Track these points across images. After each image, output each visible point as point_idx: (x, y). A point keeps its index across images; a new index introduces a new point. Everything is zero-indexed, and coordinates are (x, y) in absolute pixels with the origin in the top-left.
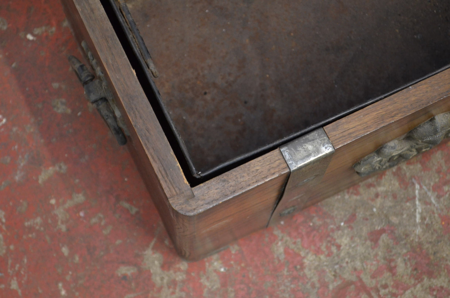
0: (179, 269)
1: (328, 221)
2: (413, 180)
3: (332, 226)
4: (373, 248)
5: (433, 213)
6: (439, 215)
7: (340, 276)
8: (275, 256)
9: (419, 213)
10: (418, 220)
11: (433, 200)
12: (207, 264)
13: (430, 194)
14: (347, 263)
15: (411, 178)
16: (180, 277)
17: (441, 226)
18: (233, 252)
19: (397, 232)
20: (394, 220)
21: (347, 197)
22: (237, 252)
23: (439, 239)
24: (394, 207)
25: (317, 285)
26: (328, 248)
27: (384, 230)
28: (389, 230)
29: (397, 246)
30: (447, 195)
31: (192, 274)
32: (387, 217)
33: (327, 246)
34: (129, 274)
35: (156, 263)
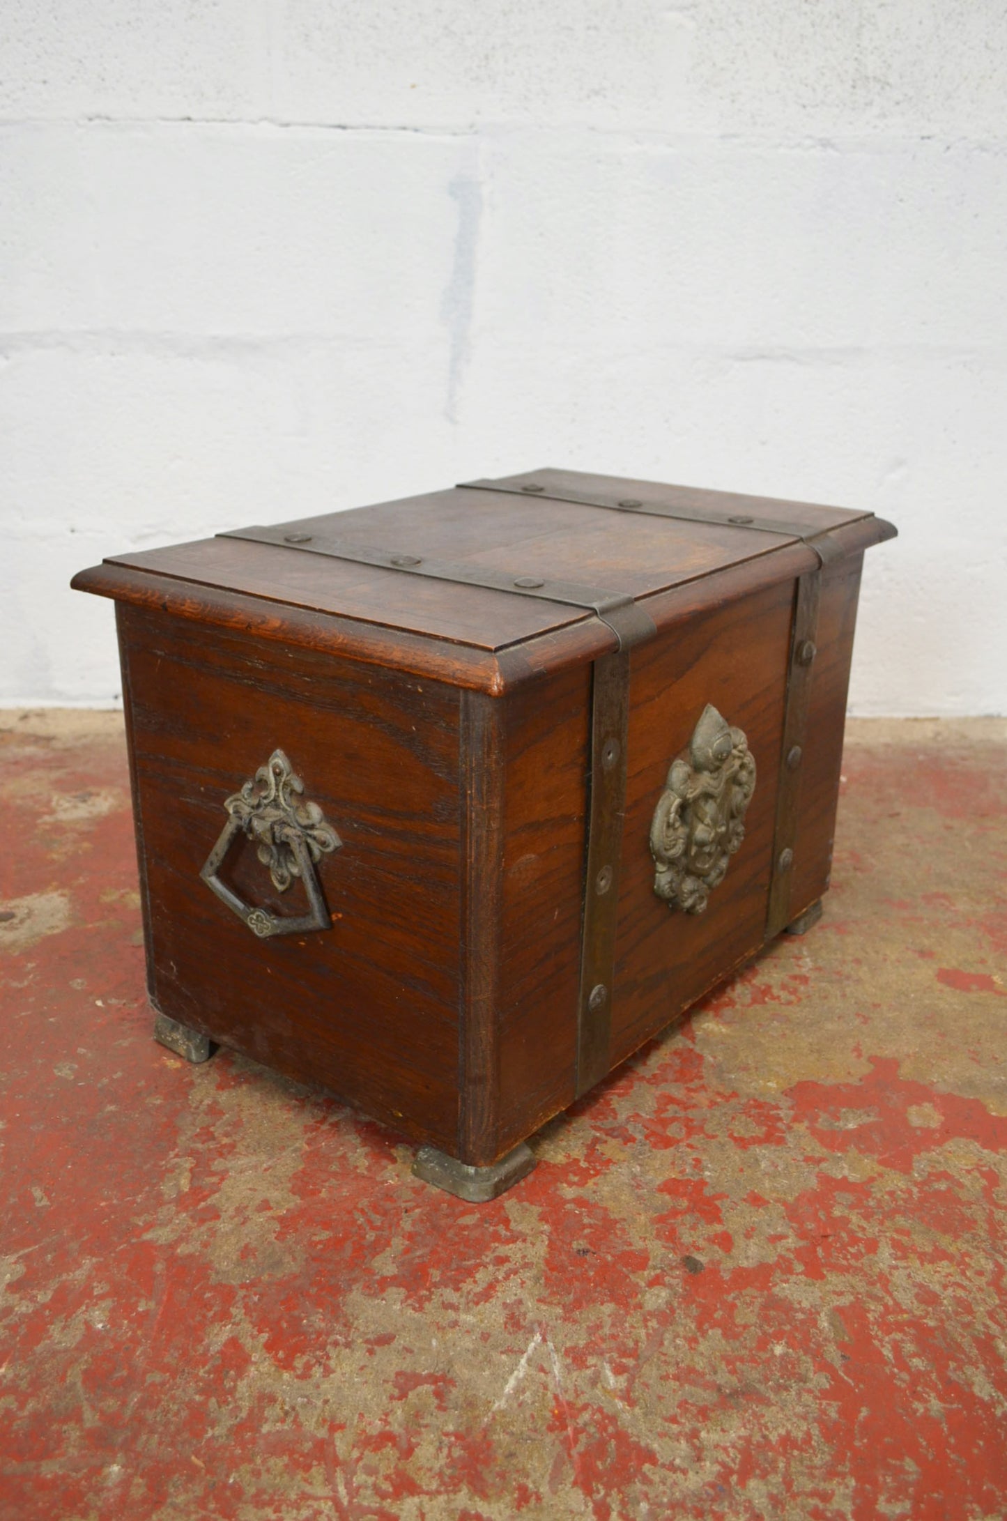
0: (32, 1299)
1: (338, 1327)
2: (536, 1326)
3: (338, 1337)
4: (392, 1398)
5: (546, 1388)
6: (556, 1397)
7: (297, 1416)
8: (206, 1341)
9: (517, 1379)
10: (509, 1388)
11: (557, 1369)
12: (84, 1308)
13: (555, 1357)
14: (326, 1402)
15: (532, 1323)
16: (24, 1309)
17: (548, 1415)
18: (140, 1309)
19: (455, 1393)
20: (462, 1372)
21: (397, 1307)
22: (147, 1312)
23: (533, 1435)
24: (475, 1353)
25: (244, 1414)
26: (308, 1367)
27: (433, 1379)
28: (442, 1382)
29: (440, 1414)
30: (589, 1372)
31: (47, 1313)
32: (450, 1362)
33: (308, 1362)
35: (8, 1277)
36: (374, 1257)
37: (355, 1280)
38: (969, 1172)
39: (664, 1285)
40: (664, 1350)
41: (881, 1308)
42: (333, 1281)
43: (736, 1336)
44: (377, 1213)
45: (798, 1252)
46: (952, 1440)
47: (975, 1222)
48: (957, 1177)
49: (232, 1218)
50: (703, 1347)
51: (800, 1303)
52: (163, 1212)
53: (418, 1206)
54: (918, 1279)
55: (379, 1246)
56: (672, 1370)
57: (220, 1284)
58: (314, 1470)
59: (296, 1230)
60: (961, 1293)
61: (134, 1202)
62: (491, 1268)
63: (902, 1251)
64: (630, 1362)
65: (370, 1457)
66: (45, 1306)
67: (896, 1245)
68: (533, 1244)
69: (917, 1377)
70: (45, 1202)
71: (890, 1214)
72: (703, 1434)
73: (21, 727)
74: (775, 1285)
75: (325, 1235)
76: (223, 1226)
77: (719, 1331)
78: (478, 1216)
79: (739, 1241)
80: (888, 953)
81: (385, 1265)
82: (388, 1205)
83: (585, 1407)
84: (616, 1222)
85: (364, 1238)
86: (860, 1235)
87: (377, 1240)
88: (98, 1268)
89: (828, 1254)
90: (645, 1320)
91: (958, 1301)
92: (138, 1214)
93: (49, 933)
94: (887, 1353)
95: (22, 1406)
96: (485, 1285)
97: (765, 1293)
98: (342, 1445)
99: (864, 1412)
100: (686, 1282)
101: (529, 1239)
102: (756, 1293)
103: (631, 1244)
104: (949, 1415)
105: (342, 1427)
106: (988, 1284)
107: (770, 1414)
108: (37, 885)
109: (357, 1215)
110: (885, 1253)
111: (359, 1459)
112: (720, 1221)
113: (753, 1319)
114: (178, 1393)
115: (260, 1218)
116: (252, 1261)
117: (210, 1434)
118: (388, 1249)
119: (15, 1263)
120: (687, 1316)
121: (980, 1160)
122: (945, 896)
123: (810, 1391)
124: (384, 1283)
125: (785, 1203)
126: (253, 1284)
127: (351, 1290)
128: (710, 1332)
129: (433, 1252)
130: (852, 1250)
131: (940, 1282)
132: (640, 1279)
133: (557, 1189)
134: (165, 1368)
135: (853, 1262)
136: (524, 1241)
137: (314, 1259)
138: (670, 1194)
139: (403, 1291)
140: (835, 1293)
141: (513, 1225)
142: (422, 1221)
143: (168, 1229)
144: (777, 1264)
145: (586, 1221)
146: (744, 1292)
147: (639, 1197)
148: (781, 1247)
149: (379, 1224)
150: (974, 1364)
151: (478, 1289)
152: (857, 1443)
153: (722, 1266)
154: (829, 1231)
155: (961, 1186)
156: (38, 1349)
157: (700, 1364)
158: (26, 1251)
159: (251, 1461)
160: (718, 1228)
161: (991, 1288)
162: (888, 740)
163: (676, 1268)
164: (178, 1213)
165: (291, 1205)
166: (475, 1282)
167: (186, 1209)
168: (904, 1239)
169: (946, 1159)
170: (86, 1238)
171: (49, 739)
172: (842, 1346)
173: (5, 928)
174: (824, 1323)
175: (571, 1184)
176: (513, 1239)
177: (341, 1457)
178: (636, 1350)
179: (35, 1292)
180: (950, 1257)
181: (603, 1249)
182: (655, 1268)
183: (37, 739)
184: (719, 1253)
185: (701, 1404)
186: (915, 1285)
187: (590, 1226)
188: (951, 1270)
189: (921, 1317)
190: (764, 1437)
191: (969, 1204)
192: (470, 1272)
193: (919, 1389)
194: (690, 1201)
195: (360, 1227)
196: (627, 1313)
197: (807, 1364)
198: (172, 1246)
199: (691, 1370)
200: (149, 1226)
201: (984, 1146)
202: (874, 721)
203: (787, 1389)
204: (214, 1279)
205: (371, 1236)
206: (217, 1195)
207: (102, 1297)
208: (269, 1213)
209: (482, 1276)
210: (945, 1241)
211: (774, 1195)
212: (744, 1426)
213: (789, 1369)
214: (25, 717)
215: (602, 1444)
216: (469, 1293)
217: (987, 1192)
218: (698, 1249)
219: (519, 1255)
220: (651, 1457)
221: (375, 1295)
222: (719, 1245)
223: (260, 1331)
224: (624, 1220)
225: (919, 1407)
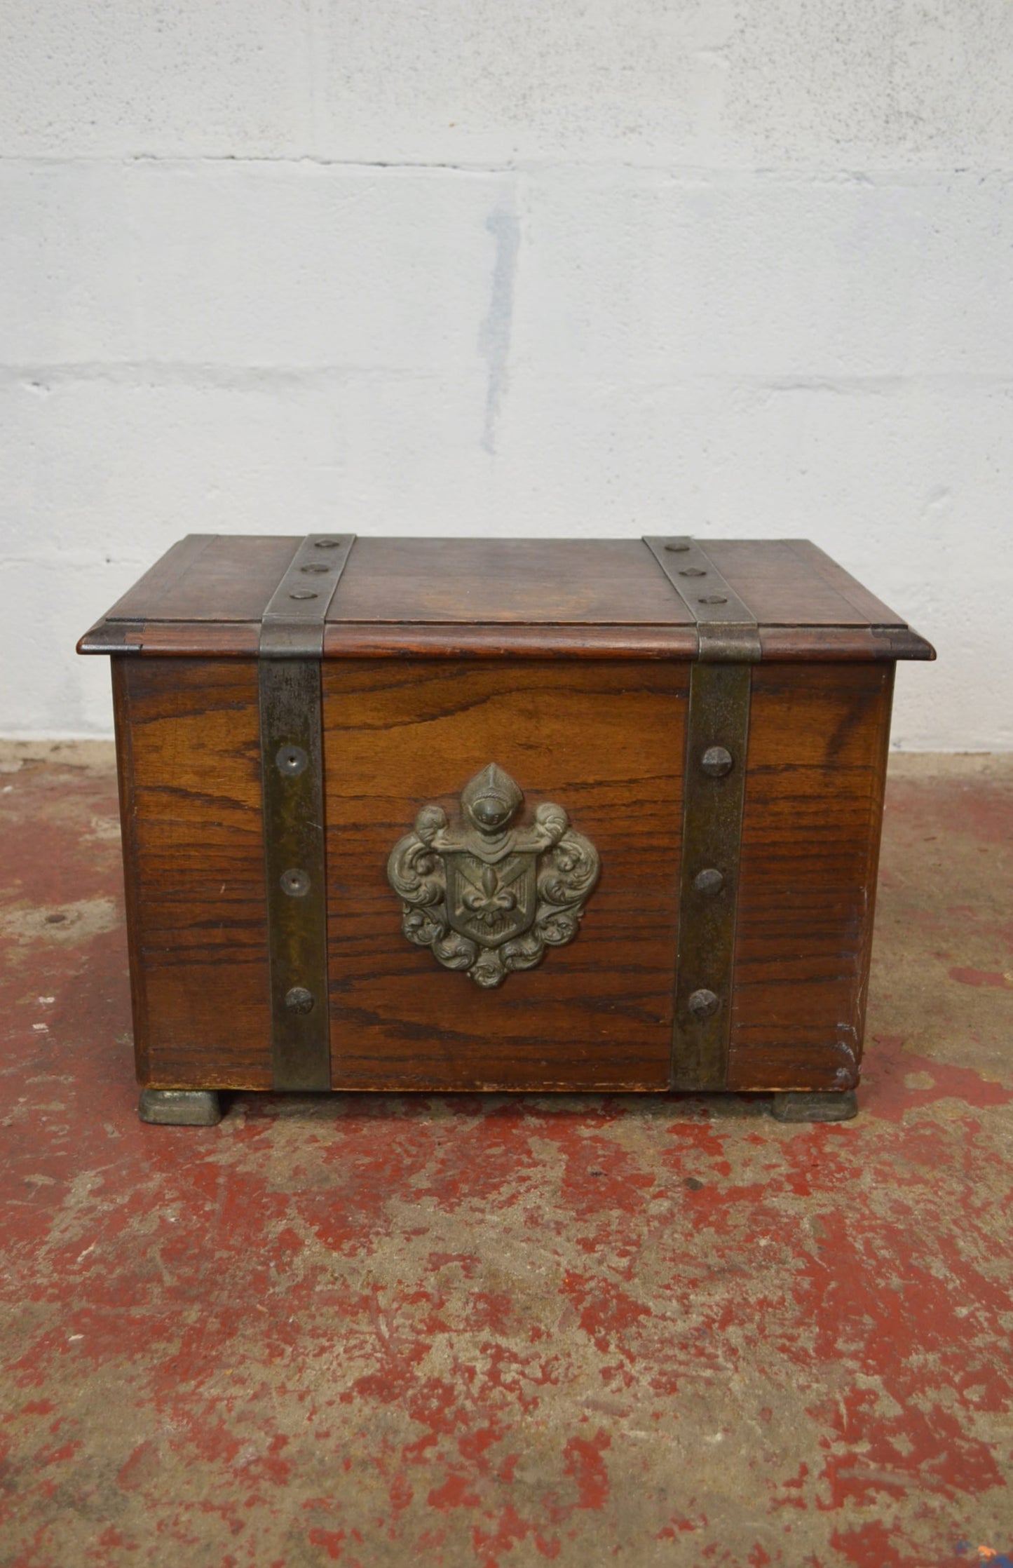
1: (380, 1223)
3: (380, 1229)
6: (567, 1271)
7: (345, 1280)
8: (265, 1231)
11: (569, 1253)
12: (158, 1207)
14: (370, 1272)
16: (105, 1208)
17: (560, 1283)
18: (207, 1209)
19: (480, 1268)
20: (486, 1254)
21: (431, 1210)
22: (213, 1212)
23: (546, 1296)
24: (498, 1241)
25: (300, 1279)
26: (354, 1249)
27: (461, 1257)
28: (469, 1262)
29: (468, 1280)
30: (596, 1255)
31: (126, 1210)
32: (476, 1247)
33: (353, 1245)
34: (40, 1183)
35: (89, 1186)
36: (410, 1175)
37: (394, 1191)
38: (953, 1122)
39: (667, 1197)
40: (663, 1241)
41: (859, 1216)
42: (374, 1191)
43: (727, 1233)
44: (413, 1145)
45: (789, 1178)
46: (907, 1304)
47: (953, 1157)
48: (942, 1125)
49: (284, 1147)
50: (697, 1239)
51: (786, 1211)
52: (222, 1143)
53: (449, 1141)
54: (894, 1196)
55: (413, 1169)
56: (669, 1255)
57: (275, 1193)
58: (360, 1315)
59: (341, 1157)
60: (932, 1207)
61: (196, 1135)
62: (514, 1184)
63: (882, 1177)
64: (633, 1249)
65: (406, 1307)
66: (123, 1206)
67: (878, 1172)
68: (552, 1168)
69: (881, 1263)
70: (116, 1134)
71: (877, 1151)
72: (692, 1297)
73: (53, 758)
74: (766, 1199)
75: (367, 1160)
76: (275, 1153)
77: (712, 1230)
78: (503, 1148)
79: (737, 1168)
80: (906, 954)
81: (421, 1181)
82: (423, 1140)
83: (592, 1278)
84: (626, 1154)
85: (402, 1162)
86: (847, 1165)
87: (413, 1164)
88: (168, 1181)
89: (815, 1177)
90: (648, 1221)
91: (928, 1212)
92: (202, 1144)
93: (100, 932)
94: (859, 1246)
95: (111, 1272)
96: (508, 1196)
97: (757, 1204)
98: (382, 1300)
99: (833, 1285)
100: (686, 1196)
101: (548, 1165)
102: (747, 1203)
103: (639, 1169)
104: (906, 1289)
105: (383, 1288)
106: (957, 1201)
107: (750, 1285)
108: (87, 892)
109: (395, 1146)
110: (867, 1180)
111: (399, 1308)
112: (721, 1154)
113: (743, 1221)
114: (242, 1265)
115: (310, 1148)
116: (302, 1177)
117: (271, 1291)
118: (423, 1170)
119: (95, 1176)
120: (685, 1218)
121: (966, 1113)
122: (970, 909)
123: (787, 1270)
124: (419, 1194)
125: (781, 1143)
126: (304, 1193)
127: (390, 1198)
128: (705, 1230)
129: (463, 1173)
130: (838, 1176)
131: (913, 1199)
132: (646, 1193)
133: (576, 1130)
134: (229, 1248)
135: (837, 1184)
136: (544, 1166)
137: (357, 1176)
138: (677, 1134)
139: (436, 1199)
140: (818, 1205)
141: (534, 1155)
142: (453, 1151)
143: (228, 1154)
144: (770, 1185)
145: (600, 1152)
146: (737, 1203)
147: (649, 1137)
148: (774, 1173)
149: (414, 1153)
150: (935, 1255)
151: (502, 1198)
152: (824, 1305)
153: (719, 1186)
154: (819, 1162)
155: (945, 1132)
156: (121, 1234)
157: (694, 1251)
158: (104, 1168)
159: (307, 1308)
160: (719, 1159)
161: (959, 1204)
162: (935, 772)
163: (679, 1186)
164: (235, 1144)
165: (337, 1139)
166: (500, 1193)
167: (242, 1141)
168: (886, 1169)
169: (934, 1112)
170: (155, 1159)
171: (82, 768)
172: (820, 1241)
173: (58, 928)
174: (806, 1225)
175: (588, 1126)
176: (535, 1164)
177: (383, 1307)
178: (638, 1241)
179: (114, 1196)
180: (926, 1183)
181: (614, 1172)
182: (659, 1186)
183: (71, 768)
184: (717, 1176)
185: (692, 1277)
186: (890, 1200)
187: (604, 1156)
188: (925, 1191)
189: (893, 1223)
190: (744, 1299)
191: (950, 1145)
192: (496, 1187)
193: (883, 1270)
194: (694, 1139)
195: (398, 1155)
196: (633, 1216)
197: (788, 1252)
198: (232, 1166)
199: (685, 1255)
200: (210, 1153)
201: (971, 1103)
202: (922, 755)
203: (767, 1268)
204: (269, 1190)
205: (407, 1161)
206: (270, 1131)
207: (173, 1200)
208: (316, 1145)
209: (506, 1190)
210: (924, 1171)
211: (772, 1136)
212: (728, 1292)
213: (771, 1256)
214: (56, 748)
215: (604, 1305)
216: (494, 1201)
217: (968, 1138)
218: (700, 1173)
219: (539, 1176)
220: (647, 1311)
221: (411, 1201)
222: (719, 1170)
223: (312, 1224)
224: (635, 1152)
225: (882, 1283)
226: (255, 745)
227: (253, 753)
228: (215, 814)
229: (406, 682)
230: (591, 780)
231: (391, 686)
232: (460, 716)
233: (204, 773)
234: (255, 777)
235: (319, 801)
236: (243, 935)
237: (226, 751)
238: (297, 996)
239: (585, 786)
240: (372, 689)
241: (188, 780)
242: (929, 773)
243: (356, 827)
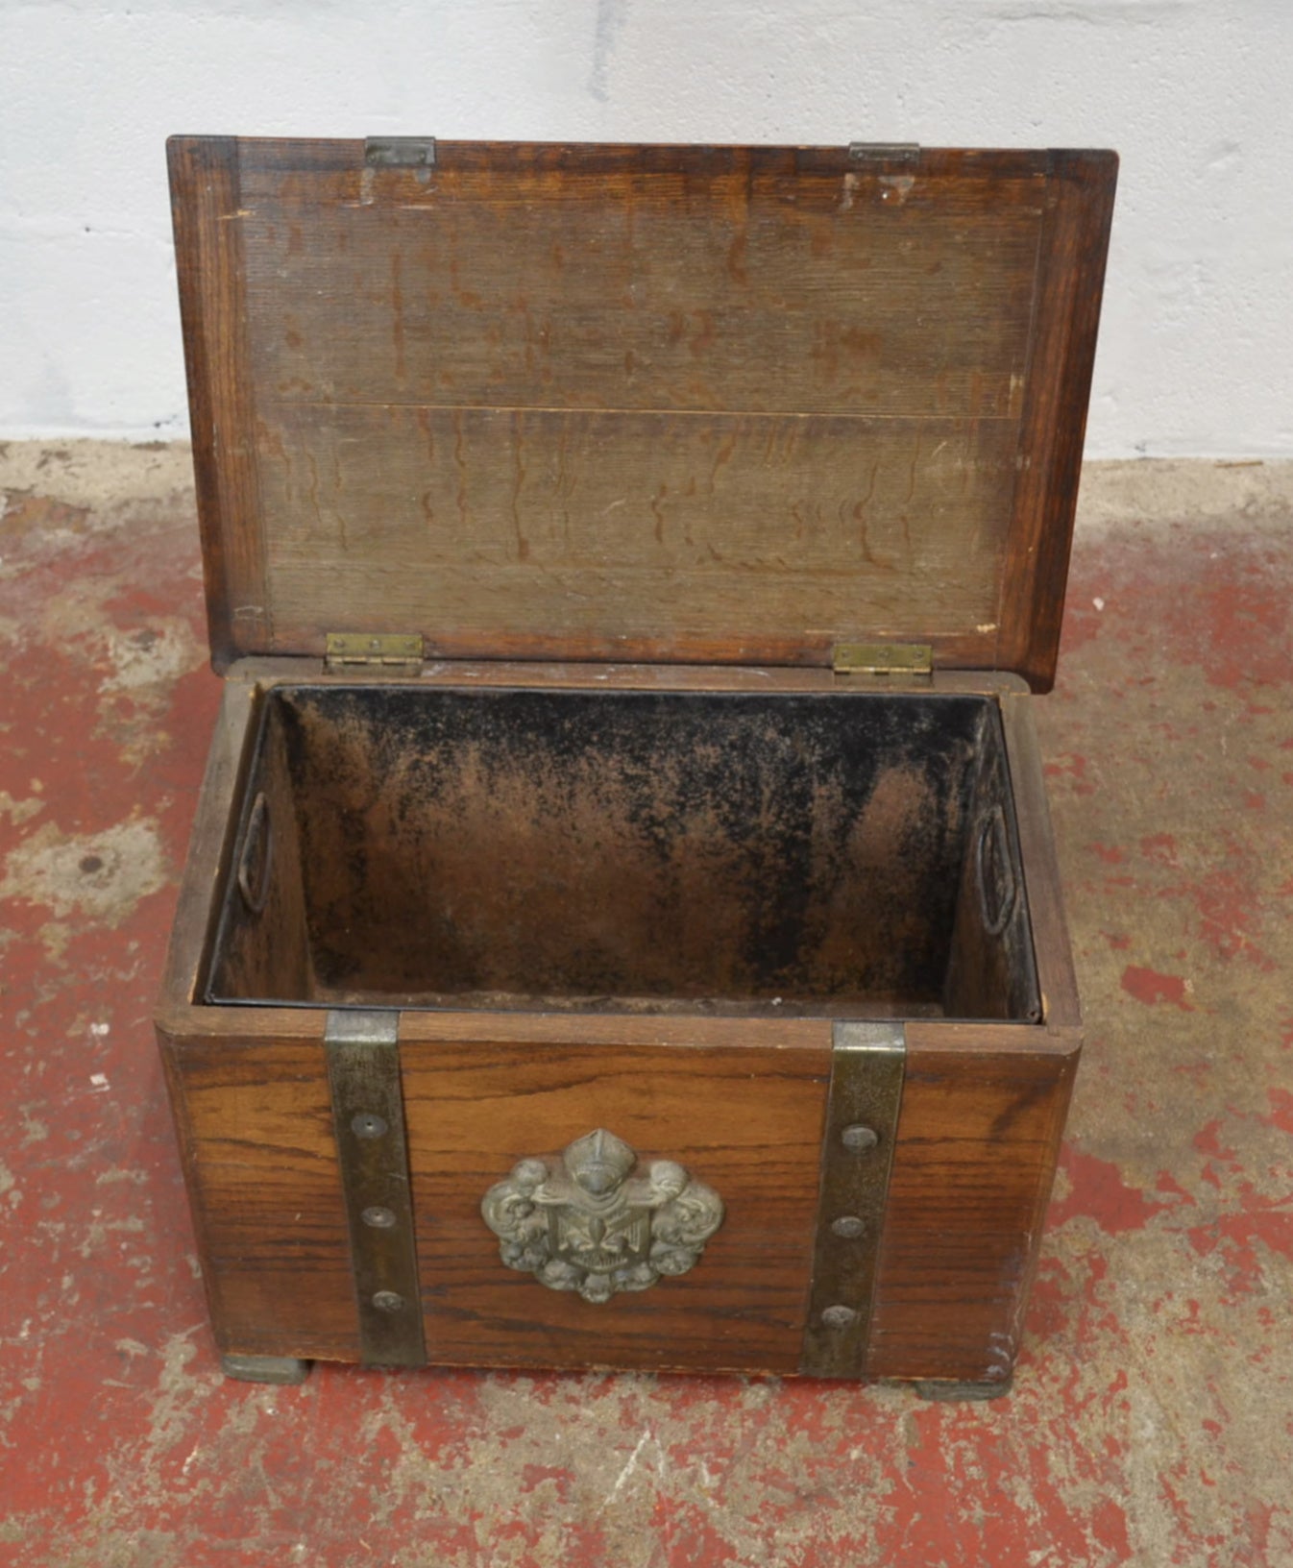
0: (207, 1382)
1: (475, 1418)
2: (646, 1423)
3: (475, 1429)
4: (521, 1490)
5: (650, 1484)
6: (658, 1494)
7: (443, 1505)
8: (362, 1430)
9: (627, 1474)
10: (619, 1484)
11: (661, 1466)
12: (253, 1392)
13: (661, 1454)
14: (467, 1492)
15: (643, 1420)
16: (202, 1392)
17: (651, 1510)
18: (303, 1395)
19: (574, 1487)
20: (581, 1466)
21: (526, 1399)
22: (308, 1397)
23: (637, 1529)
24: (592, 1447)
25: (399, 1501)
26: (450, 1457)
27: (555, 1473)
28: (564, 1475)
29: (562, 1506)
30: (688, 1470)
31: (223, 1397)
32: (570, 1456)
33: (450, 1453)
34: (132, 1352)
35: (182, 1356)
37: (488, 1369)
38: (1078, 1259)
39: (765, 1382)
40: (755, 1450)
41: (955, 1414)
43: (820, 1439)
46: (984, 1546)
47: (1068, 1321)
48: (1065, 1265)
50: (789, 1449)
51: (883, 1406)
56: (759, 1471)
58: (459, 1554)
60: (1031, 1400)
64: (724, 1461)
65: (505, 1544)
66: (220, 1390)
69: (970, 1485)
70: (201, 1273)
72: (777, 1533)
73: (42, 484)
74: (866, 1386)
77: (806, 1433)
83: (682, 1504)
90: (743, 1420)
91: (1027, 1408)
93: (144, 892)
94: (950, 1461)
95: (217, 1487)
96: (605, 1378)
97: (855, 1394)
98: (481, 1532)
99: (917, 1517)
102: (845, 1393)
104: (988, 1522)
105: (480, 1516)
106: (1059, 1392)
107: (837, 1516)
111: (495, 1546)
113: (838, 1422)
114: (343, 1479)
117: (373, 1519)
119: (186, 1342)
120: (780, 1416)
121: (1094, 1245)
123: (874, 1496)
124: (515, 1372)
126: (398, 1370)
127: (485, 1380)
128: (798, 1434)
131: (1015, 1388)
134: (330, 1455)
139: (531, 1381)
146: (836, 1393)
150: (1022, 1475)
151: (598, 1382)
152: (903, 1547)
155: (1067, 1277)
156: (222, 1432)
157: (785, 1466)
158: (193, 1329)
159: (408, 1545)
161: (1061, 1397)
166: (595, 1374)
171: (83, 511)
172: (911, 1452)
173: (95, 885)
174: (900, 1428)
177: (480, 1543)
178: (731, 1449)
179: (208, 1375)
183: (68, 512)
185: (780, 1505)
188: (1029, 1376)
189: (989, 1425)
190: (828, 1538)
191: (1068, 1299)
193: (969, 1497)
196: (728, 1412)
197: (878, 1468)
199: (776, 1471)
201: (1104, 1227)
202: (1172, 468)
203: (854, 1492)
212: (812, 1527)
213: (861, 1475)
214: (44, 460)
215: (693, 1538)
216: (589, 1386)
217: (1089, 1284)
220: (730, 1552)
221: (507, 1386)
223: (408, 1420)
225: (964, 1514)
226: (328, 1109)
227: (325, 1115)
228: (285, 1161)
229: (497, 1064)
230: (714, 1144)
231: (481, 1066)
232: (561, 1092)
233: (267, 1130)
234: (330, 1134)
235: (402, 1158)
236: (324, 1252)
237: (294, 1114)
238: (385, 1299)
239: (707, 1149)
240: (460, 1068)
241: (252, 1135)
242: (1172, 514)
243: (444, 1174)
